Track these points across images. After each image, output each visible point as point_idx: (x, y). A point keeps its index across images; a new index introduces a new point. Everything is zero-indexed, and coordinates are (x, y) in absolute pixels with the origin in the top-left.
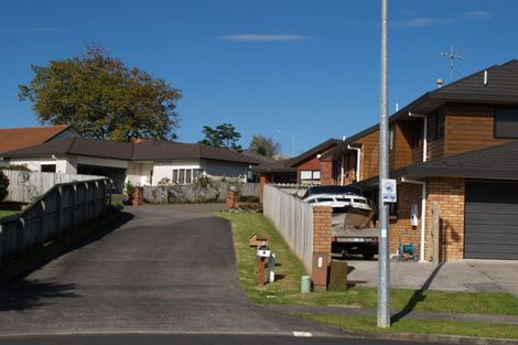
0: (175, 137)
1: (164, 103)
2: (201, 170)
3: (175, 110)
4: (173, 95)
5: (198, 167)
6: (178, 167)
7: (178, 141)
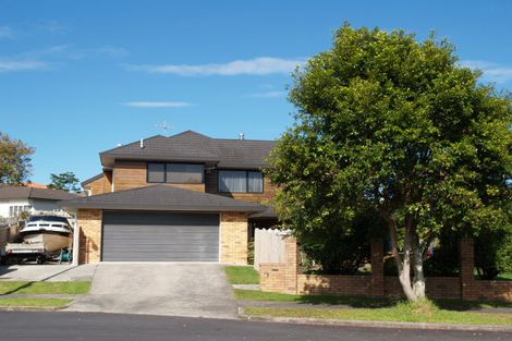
0: (30, 182)
1: (22, 157)
2: (30, 207)
3: (30, 163)
4: (28, 152)
5: (27, 204)
6: (14, 205)
7: (32, 185)
